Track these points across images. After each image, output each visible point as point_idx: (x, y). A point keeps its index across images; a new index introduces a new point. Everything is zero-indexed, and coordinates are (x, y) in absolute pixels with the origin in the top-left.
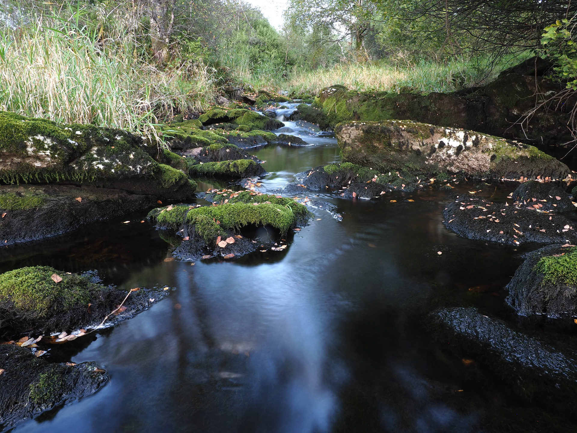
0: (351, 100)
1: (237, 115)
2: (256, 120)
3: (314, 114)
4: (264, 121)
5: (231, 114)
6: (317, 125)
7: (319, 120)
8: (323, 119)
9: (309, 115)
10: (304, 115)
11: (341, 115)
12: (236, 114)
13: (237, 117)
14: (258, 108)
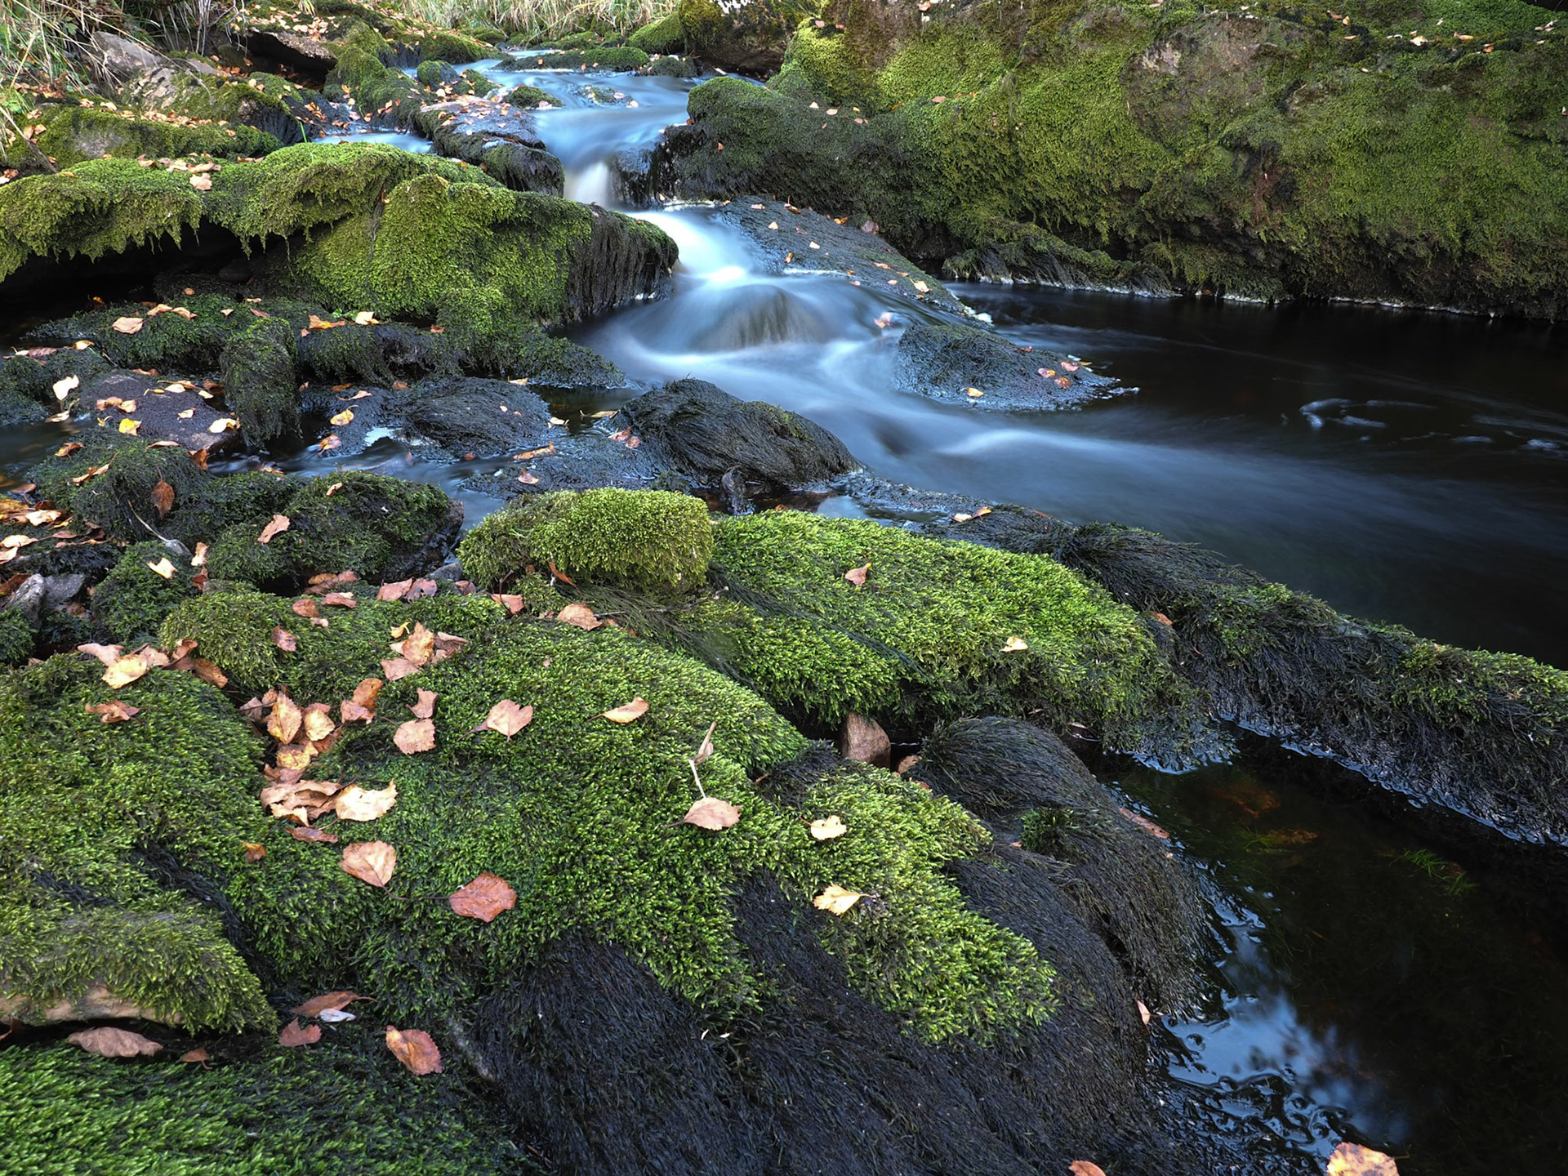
0: (1172, 56)
1: (314, 215)
2: (497, 241)
3: (838, 154)
4: (554, 244)
5: (254, 206)
6: (868, 227)
7: (873, 191)
8: (902, 186)
9: (798, 161)
10: (752, 159)
11: (1072, 161)
12: (305, 197)
13: (322, 229)
14: (367, 104)
